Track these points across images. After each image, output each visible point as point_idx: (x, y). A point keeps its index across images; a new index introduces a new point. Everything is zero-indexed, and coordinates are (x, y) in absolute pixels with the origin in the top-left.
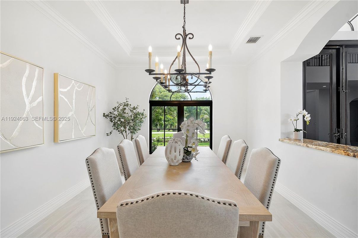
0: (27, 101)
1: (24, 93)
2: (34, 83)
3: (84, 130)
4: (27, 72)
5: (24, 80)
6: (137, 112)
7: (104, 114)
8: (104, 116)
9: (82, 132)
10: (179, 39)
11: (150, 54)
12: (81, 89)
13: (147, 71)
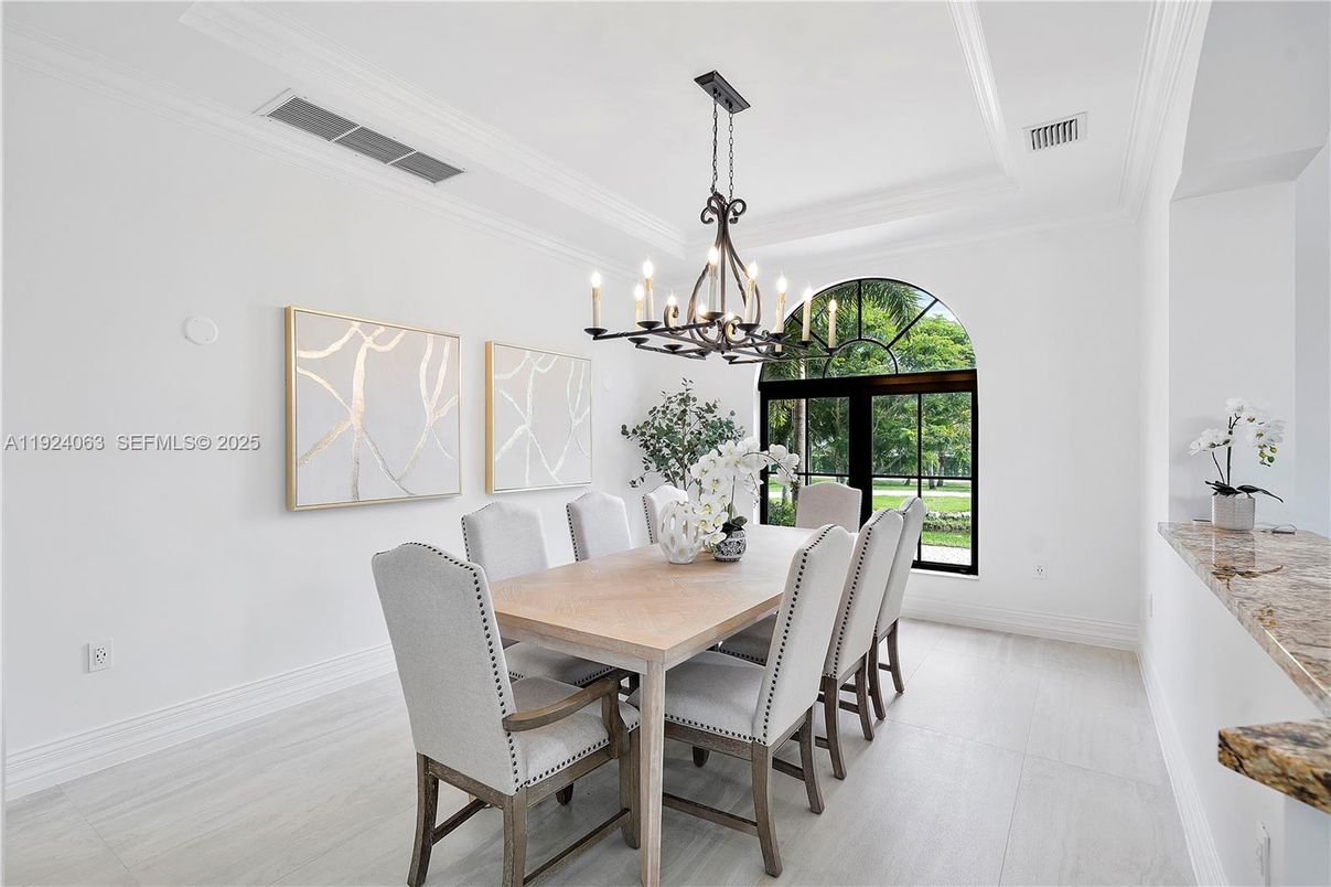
0: (428, 407)
1: (424, 391)
2: (443, 370)
3: (557, 468)
4: (429, 351)
5: (424, 366)
6: (715, 419)
7: (624, 427)
8: (624, 432)
9: (553, 473)
10: (711, 220)
11: (595, 293)
12: (550, 367)
13: (588, 330)
